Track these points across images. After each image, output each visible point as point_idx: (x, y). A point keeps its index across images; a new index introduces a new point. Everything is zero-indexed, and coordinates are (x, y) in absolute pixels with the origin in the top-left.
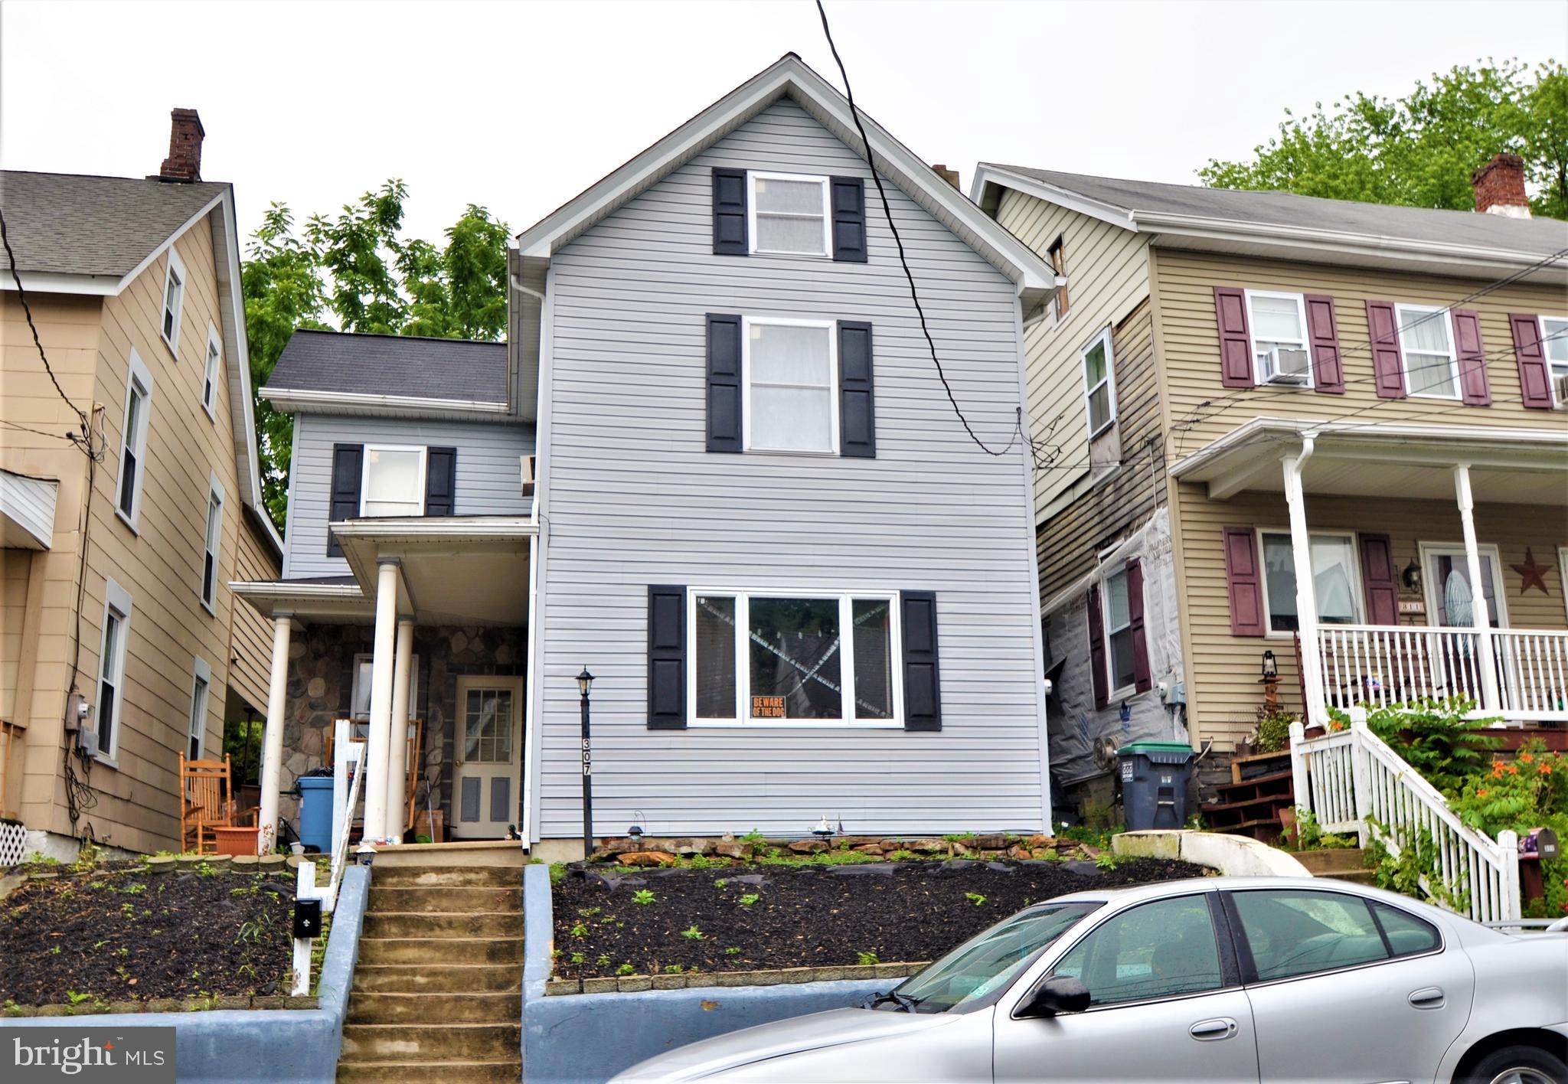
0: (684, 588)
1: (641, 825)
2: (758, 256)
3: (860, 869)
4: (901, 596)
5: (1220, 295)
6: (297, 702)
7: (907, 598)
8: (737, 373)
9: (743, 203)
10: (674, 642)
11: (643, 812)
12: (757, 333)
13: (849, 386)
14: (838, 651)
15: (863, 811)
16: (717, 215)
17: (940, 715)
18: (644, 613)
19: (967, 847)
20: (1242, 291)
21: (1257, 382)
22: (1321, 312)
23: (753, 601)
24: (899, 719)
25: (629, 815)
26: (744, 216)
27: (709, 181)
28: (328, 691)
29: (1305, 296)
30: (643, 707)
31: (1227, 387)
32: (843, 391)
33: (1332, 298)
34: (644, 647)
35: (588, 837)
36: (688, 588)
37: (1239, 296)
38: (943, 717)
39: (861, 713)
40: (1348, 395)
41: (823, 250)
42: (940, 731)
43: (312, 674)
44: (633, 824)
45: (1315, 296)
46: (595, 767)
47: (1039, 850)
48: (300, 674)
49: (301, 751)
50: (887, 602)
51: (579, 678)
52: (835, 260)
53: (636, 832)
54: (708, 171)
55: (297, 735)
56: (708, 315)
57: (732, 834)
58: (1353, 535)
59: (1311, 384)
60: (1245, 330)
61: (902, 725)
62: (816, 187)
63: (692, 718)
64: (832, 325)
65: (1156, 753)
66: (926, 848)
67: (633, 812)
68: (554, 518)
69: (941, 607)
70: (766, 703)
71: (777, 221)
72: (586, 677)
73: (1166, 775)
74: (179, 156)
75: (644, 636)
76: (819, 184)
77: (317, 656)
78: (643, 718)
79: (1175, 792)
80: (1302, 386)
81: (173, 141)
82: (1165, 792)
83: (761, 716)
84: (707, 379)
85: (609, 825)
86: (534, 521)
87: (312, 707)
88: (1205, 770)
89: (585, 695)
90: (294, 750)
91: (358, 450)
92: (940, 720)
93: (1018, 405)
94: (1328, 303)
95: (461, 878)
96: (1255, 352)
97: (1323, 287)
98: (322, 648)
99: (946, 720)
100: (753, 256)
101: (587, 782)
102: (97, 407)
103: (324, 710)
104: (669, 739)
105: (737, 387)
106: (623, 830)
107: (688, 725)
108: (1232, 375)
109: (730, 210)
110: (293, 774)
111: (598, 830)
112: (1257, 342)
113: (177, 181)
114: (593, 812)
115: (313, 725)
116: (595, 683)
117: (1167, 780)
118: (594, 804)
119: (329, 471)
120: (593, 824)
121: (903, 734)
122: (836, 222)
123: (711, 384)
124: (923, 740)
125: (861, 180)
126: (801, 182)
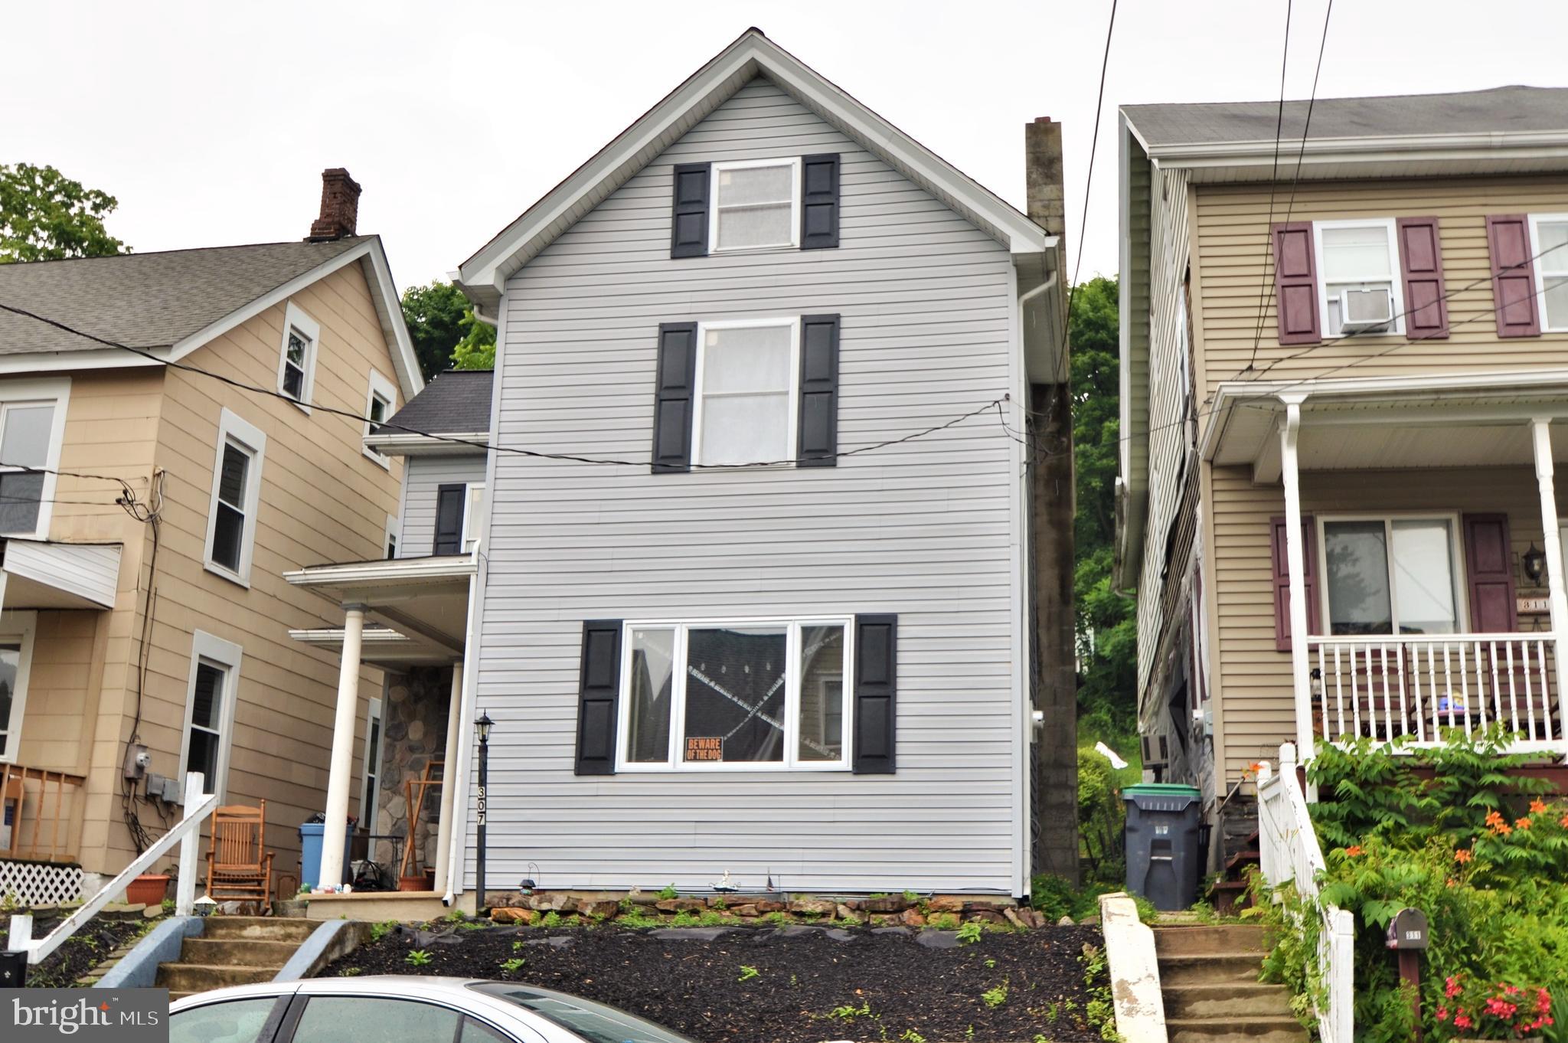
0: (619, 623)
1: (533, 877)
2: (718, 255)
3: (683, 934)
4: (856, 621)
5: (1282, 232)
6: (398, 745)
7: (864, 623)
8: (688, 385)
9: (704, 201)
10: (605, 681)
11: (536, 863)
12: (713, 339)
13: (809, 388)
14: (783, 687)
15: (800, 864)
16: (677, 217)
17: (895, 755)
18: (578, 651)
19: (853, 911)
20: (1310, 224)
21: (1325, 334)
22: (1419, 240)
23: (693, 633)
24: (846, 761)
25: (523, 867)
26: (704, 214)
27: (670, 180)
28: (425, 735)
29: (1398, 220)
30: (571, 751)
31: (1284, 345)
32: (803, 394)
33: (1436, 218)
34: (576, 687)
35: (481, 889)
36: (624, 622)
37: (1305, 231)
38: (898, 758)
39: (805, 754)
40: (1454, 339)
41: (789, 239)
42: (894, 773)
43: (412, 717)
44: (526, 877)
45: (1412, 218)
46: (491, 815)
47: (937, 915)
48: (402, 717)
49: (400, 794)
50: (840, 629)
51: (477, 723)
52: (803, 248)
53: (528, 885)
54: (670, 170)
55: (396, 778)
56: (662, 326)
57: (639, 889)
58: (1455, 518)
59: (1401, 328)
60: (1310, 272)
61: (850, 768)
62: (784, 170)
63: (621, 762)
64: (795, 322)
65: (1146, 798)
66: (804, 910)
67: (527, 863)
68: (494, 555)
69: (903, 631)
70: (702, 744)
71: (740, 214)
72: (485, 722)
73: (1161, 825)
74: (328, 215)
75: (576, 675)
76: (788, 167)
77: (417, 699)
78: (571, 763)
79: (1173, 845)
80: (1390, 333)
81: (324, 201)
82: (1160, 845)
83: (695, 759)
84: (657, 395)
85: (503, 876)
86: (473, 560)
87: (411, 749)
88: (1233, 818)
89: (484, 740)
90: (394, 793)
91: (460, 489)
92: (894, 761)
93: (1006, 391)
94: (1431, 226)
95: (282, 932)
96: (1323, 296)
97: (1419, 207)
98: (422, 691)
99: (901, 761)
100: (713, 256)
101: (482, 832)
102: (157, 471)
103: (423, 752)
104: (595, 785)
105: (688, 401)
106: (515, 882)
107: (617, 770)
108: (1291, 329)
109: (690, 209)
110: (392, 817)
111: (491, 882)
112: (1328, 285)
113: (324, 239)
114: (487, 862)
115: (411, 768)
116: (493, 728)
117: (1162, 831)
118: (489, 854)
119: (434, 512)
120: (487, 876)
121: (851, 777)
122: (805, 207)
123: (660, 401)
124: (874, 784)
125: (837, 156)
126: (768, 168)
